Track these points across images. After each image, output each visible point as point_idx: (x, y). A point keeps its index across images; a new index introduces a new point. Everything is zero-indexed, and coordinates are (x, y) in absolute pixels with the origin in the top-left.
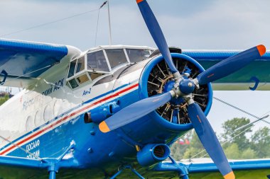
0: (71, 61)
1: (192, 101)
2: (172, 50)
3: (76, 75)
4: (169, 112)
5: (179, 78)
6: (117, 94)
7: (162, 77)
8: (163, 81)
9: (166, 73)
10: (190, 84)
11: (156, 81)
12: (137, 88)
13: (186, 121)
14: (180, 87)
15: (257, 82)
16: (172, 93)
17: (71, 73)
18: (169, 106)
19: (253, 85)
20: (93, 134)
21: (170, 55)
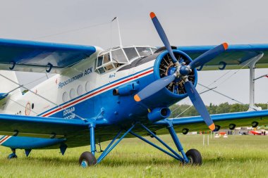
0: (98, 56)
1: (187, 80)
2: (173, 48)
3: (103, 65)
4: (172, 87)
5: (179, 66)
6: (137, 77)
7: (167, 65)
8: (168, 68)
9: (169, 62)
10: (187, 69)
11: (163, 68)
12: (152, 72)
13: (182, 93)
14: (181, 71)
15: (225, 64)
16: (175, 74)
17: (100, 64)
18: (172, 83)
19: (222, 66)
20: (119, 103)
21: (172, 51)
